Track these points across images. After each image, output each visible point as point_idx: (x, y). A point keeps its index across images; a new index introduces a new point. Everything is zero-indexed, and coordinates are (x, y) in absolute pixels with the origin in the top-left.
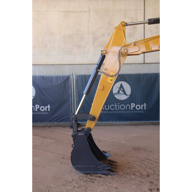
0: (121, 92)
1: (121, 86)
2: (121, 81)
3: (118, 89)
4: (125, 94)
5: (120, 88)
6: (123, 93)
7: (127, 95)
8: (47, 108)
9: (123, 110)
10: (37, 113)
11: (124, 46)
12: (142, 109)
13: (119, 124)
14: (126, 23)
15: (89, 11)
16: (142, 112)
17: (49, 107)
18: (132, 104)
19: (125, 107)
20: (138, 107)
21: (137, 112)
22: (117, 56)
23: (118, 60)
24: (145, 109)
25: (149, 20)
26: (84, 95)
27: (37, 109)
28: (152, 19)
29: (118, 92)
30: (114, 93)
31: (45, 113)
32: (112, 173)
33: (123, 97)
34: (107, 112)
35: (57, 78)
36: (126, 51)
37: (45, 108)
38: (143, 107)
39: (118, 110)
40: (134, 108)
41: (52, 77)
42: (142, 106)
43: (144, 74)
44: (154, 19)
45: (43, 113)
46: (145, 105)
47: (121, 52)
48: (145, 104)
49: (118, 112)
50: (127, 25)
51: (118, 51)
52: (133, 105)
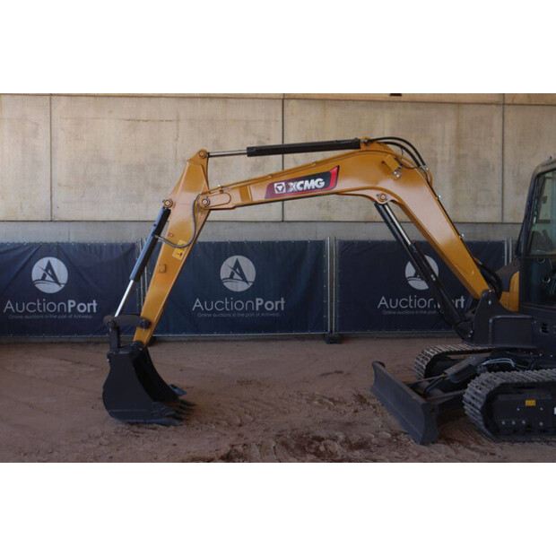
0: (236, 276)
1: (237, 265)
2: (237, 254)
3: (230, 271)
4: (244, 279)
5: (234, 269)
6: (240, 278)
7: (247, 282)
8: (92, 307)
9: (241, 312)
10: (70, 317)
11: (203, 194)
12: (276, 309)
13: (233, 339)
14: (209, 154)
15: (178, 120)
16: (278, 315)
17: (95, 304)
18: (257, 300)
19: (245, 306)
20: (269, 306)
21: (267, 314)
22: (191, 212)
23: (192, 219)
24: (283, 308)
25: (248, 148)
26: (132, 282)
27: (72, 308)
28: (252, 148)
29: (232, 277)
30: (222, 278)
31: (86, 317)
32: (177, 422)
33: (240, 287)
34: (210, 315)
35: (112, 247)
36: (205, 202)
37: (87, 307)
38: (279, 305)
39: (231, 312)
40: (262, 307)
41: (101, 246)
42: (277, 303)
43: (279, 242)
44: (256, 147)
45: (83, 317)
46: (282, 302)
47: (198, 205)
48: (282, 299)
49: (230, 315)
50: (210, 156)
51: (192, 204)
52: (259, 302)
